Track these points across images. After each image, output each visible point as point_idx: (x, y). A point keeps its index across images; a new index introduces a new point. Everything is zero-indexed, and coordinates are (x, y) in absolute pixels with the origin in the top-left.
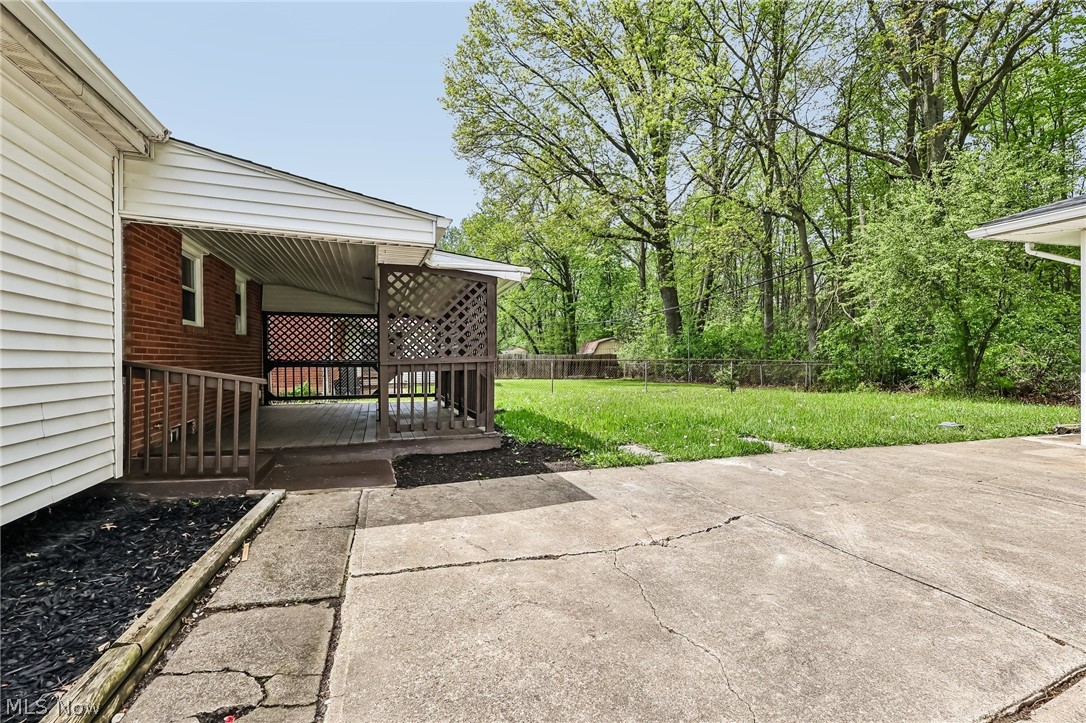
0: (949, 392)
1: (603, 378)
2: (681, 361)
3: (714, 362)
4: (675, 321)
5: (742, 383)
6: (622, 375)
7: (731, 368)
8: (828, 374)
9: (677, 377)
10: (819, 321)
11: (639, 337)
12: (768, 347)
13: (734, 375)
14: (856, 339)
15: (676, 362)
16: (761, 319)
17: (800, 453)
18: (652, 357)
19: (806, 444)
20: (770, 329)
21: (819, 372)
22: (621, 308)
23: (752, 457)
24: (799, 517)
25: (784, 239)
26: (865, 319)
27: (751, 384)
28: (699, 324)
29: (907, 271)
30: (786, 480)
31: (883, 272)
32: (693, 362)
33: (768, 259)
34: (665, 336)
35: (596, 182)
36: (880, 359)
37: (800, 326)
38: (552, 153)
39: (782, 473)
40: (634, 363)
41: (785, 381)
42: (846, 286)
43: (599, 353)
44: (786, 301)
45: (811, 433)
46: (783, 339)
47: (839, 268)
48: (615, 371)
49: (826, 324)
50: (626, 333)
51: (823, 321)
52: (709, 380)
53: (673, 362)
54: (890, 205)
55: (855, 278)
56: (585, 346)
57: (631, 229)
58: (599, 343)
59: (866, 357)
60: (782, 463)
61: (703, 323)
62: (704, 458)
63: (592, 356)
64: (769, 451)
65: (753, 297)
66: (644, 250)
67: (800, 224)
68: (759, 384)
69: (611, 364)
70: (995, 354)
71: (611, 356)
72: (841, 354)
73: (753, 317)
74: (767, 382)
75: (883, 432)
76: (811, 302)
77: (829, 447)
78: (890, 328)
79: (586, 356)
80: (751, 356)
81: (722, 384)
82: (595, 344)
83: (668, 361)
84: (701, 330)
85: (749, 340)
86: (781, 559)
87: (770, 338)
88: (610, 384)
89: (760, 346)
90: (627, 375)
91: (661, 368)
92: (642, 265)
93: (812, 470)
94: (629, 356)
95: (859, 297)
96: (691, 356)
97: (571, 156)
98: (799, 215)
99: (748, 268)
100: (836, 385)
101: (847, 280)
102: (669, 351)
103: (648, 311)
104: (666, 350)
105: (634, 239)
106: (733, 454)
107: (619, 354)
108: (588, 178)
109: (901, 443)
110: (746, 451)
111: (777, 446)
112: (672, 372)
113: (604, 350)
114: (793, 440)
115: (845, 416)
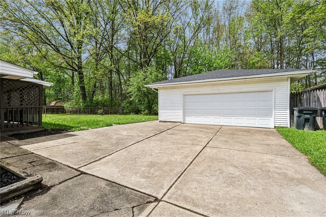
0: (147, 114)
1: (59, 113)
2: (87, 108)
3: (97, 108)
4: (84, 97)
5: (105, 114)
6: (66, 112)
7: (102, 109)
8: (125, 111)
9: (86, 113)
10: (123, 98)
11: (72, 100)
12: (111, 104)
13: (103, 112)
14: (131, 103)
15: (85, 108)
16: (109, 97)
17: (118, 126)
18: (77, 106)
19: (119, 124)
20: (112, 100)
21: (123, 111)
22: (65, 91)
23: (109, 127)
24: (118, 133)
25: (115, 76)
26: (132, 99)
27: (107, 114)
28: (92, 97)
29: (139, 89)
30: (115, 129)
31: (135, 89)
32: (91, 108)
33: (111, 82)
34: (81, 100)
35: (57, 49)
36: (135, 108)
37: (119, 99)
38: (38, 35)
39: (115, 128)
40: (71, 108)
41: (116, 113)
42: (128, 91)
43: (56, 105)
44: (116, 92)
45: (120, 122)
46: (115, 102)
47: (127, 87)
48: (63, 111)
49: (125, 99)
50: (67, 99)
51: (124, 98)
52: (96, 113)
53: (84, 108)
54: (136, 75)
55: (130, 89)
56: (50, 102)
57: (69, 66)
58: (56, 102)
59: (132, 107)
60: (115, 127)
61: (93, 97)
62: (99, 127)
63: (54, 106)
64: (112, 125)
65: (107, 90)
66: (73, 73)
67: (119, 74)
68: (109, 114)
69: (62, 109)
70: (154, 107)
71: (62, 106)
72: (128, 106)
73: (107, 96)
74: (111, 113)
75: (133, 121)
76: (121, 94)
77: (123, 124)
78: (137, 101)
79: (52, 106)
80: (107, 107)
81: (100, 114)
82: (54, 102)
83: (82, 108)
84: (93, 99)
85: (106, 102)
86: (115, 137)
87: (112, 102)
88: (61, 115)
89: (109, 104)
90: (68, 112)
91: (80, 110)
92: (73, 77)
93: (120, 127)
94: (68, 106)
95: (131, 94)
96: (90, 106)
97: (47, 38)
98: (118, 72)
99: (106, 83)
100: (126, 114)
101: (128, 90)
102: (83, 105)
103: (75, 92)
104: (82, 104)
105: (70, 69)
106: (105, 126)
107: (65, 105)
108: (52, 46)
109: (135, 123)
110: (108, 126)
111: (114, 125)
112: (84, 111)
113: (58, 104)
114: (117, 123)
115: (127, 119)
